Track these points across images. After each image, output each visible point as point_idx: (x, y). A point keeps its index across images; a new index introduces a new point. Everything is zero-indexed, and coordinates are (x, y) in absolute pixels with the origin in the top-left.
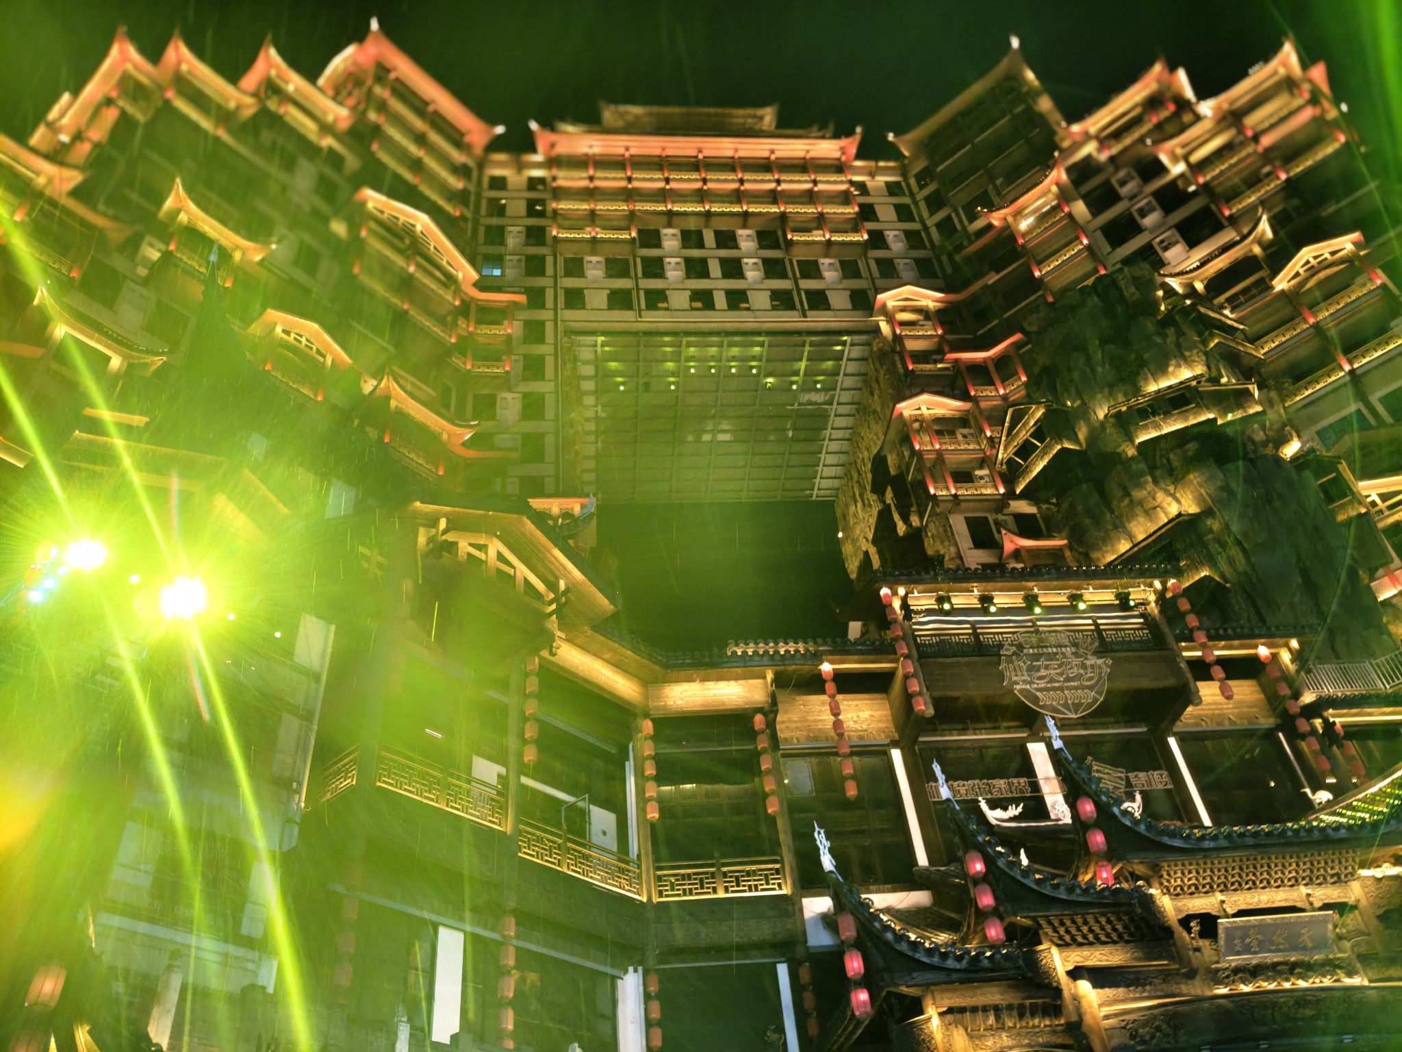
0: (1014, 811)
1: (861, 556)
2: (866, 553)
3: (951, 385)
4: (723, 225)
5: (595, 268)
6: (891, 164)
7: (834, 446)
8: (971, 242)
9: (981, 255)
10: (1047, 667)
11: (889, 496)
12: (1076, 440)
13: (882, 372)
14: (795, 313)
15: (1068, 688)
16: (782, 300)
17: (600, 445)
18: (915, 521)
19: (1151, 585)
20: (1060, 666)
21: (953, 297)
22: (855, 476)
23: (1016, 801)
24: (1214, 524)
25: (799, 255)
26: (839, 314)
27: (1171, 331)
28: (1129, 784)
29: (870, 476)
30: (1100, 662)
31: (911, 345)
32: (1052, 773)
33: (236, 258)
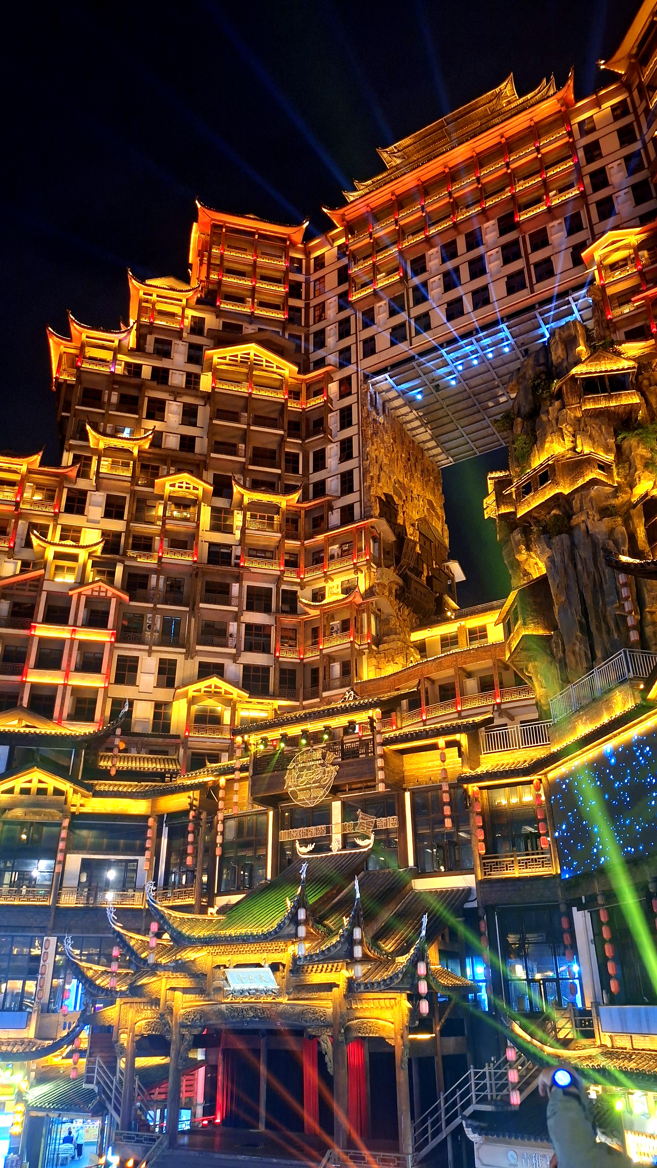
0: (311, 847)
4: (471, 228)
5: (382, 312)
6: (612, 88)
10: (306, 775)
14: (526, 291)
15: (313, 788)
16: (516, 283)
17: (430, 432)
23: (314, 841)
25: (529, 231)
26: (563, 277)
28: (375, 825)
31: (611, 291)
33: (136, 452)
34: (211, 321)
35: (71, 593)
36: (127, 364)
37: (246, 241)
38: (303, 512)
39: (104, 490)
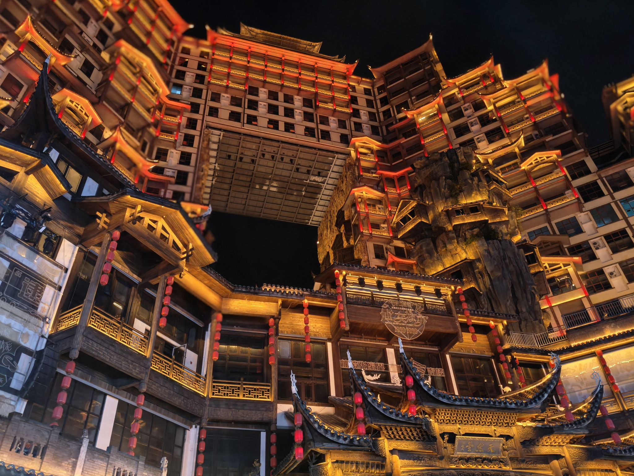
0: (376, 377)
1: (326, 254)
2: (328, 253)
3: (378, 185)
4: (289, 92)
5: (225, 100)
6: (368, 80)
7: (322, 202)
8: (397, 123)
9: (400, 129)
10: (400, 316)
11: (342, 229)
12: (427, 218)
13: (349, 173)
14: (315, 139)
15: (408, 327)
16: (310, 132)
17: (214, 182)
18: (352, 242)
19: (450, 288)
20: (406, 316)
21: (385, 146)
22: (329, 217)
23: (378, 373)
24: (480, 266)
25: (320, 113)
26: (335, 143)
27: (476, 179)
28: (427, 372)
29: (336, 219)
30: (423, 317)
31: (363, 164)
32: (395, 363)
33: (52, 61)
34: (117, 27)
38: (148, 178)
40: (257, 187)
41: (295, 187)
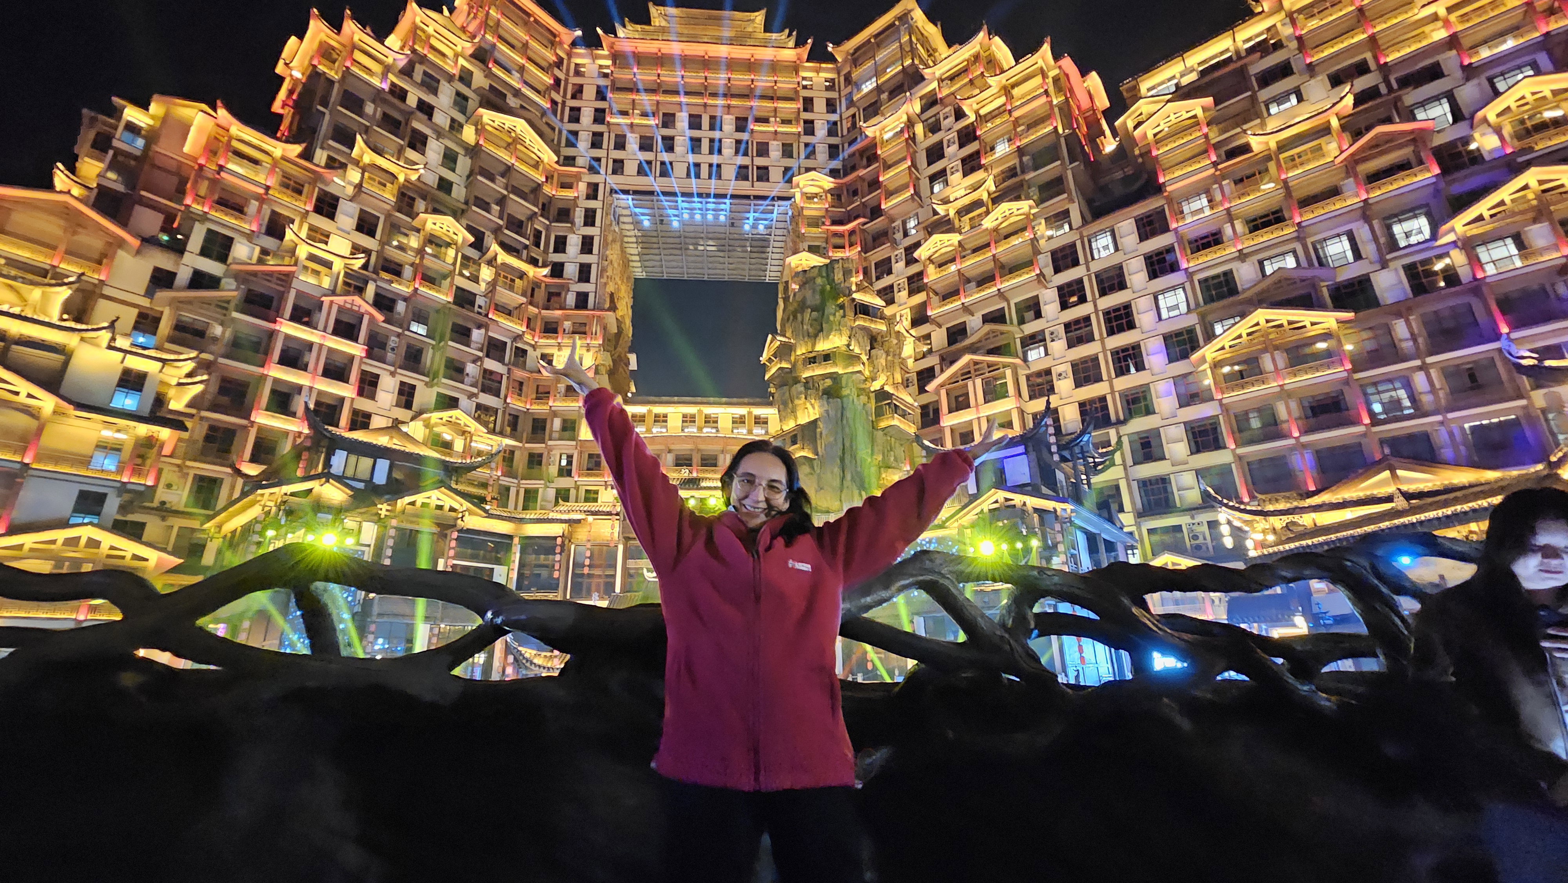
3: (819, 247)
4: (715, 114)
5: (632, 144)
6: (830, 66)
7: (775, 256)
9: (859, 154)
14: (748, 182)
16: (742, 173)
21: (838, 183)
25: (757, 140)
26: (774, 185)
31: (808, 213)
33: (401, 178)
34: (479, 79)
35: (323, 299)
36: (393, 85)
37: (522, 19)
38: (543, 285)
39: (359, 203)
40: (691, 247)
41: (737, 243)
